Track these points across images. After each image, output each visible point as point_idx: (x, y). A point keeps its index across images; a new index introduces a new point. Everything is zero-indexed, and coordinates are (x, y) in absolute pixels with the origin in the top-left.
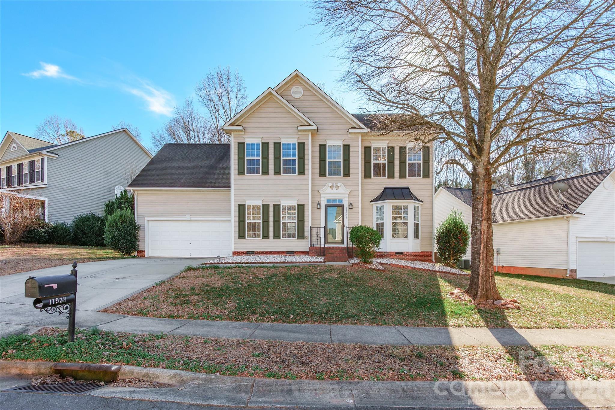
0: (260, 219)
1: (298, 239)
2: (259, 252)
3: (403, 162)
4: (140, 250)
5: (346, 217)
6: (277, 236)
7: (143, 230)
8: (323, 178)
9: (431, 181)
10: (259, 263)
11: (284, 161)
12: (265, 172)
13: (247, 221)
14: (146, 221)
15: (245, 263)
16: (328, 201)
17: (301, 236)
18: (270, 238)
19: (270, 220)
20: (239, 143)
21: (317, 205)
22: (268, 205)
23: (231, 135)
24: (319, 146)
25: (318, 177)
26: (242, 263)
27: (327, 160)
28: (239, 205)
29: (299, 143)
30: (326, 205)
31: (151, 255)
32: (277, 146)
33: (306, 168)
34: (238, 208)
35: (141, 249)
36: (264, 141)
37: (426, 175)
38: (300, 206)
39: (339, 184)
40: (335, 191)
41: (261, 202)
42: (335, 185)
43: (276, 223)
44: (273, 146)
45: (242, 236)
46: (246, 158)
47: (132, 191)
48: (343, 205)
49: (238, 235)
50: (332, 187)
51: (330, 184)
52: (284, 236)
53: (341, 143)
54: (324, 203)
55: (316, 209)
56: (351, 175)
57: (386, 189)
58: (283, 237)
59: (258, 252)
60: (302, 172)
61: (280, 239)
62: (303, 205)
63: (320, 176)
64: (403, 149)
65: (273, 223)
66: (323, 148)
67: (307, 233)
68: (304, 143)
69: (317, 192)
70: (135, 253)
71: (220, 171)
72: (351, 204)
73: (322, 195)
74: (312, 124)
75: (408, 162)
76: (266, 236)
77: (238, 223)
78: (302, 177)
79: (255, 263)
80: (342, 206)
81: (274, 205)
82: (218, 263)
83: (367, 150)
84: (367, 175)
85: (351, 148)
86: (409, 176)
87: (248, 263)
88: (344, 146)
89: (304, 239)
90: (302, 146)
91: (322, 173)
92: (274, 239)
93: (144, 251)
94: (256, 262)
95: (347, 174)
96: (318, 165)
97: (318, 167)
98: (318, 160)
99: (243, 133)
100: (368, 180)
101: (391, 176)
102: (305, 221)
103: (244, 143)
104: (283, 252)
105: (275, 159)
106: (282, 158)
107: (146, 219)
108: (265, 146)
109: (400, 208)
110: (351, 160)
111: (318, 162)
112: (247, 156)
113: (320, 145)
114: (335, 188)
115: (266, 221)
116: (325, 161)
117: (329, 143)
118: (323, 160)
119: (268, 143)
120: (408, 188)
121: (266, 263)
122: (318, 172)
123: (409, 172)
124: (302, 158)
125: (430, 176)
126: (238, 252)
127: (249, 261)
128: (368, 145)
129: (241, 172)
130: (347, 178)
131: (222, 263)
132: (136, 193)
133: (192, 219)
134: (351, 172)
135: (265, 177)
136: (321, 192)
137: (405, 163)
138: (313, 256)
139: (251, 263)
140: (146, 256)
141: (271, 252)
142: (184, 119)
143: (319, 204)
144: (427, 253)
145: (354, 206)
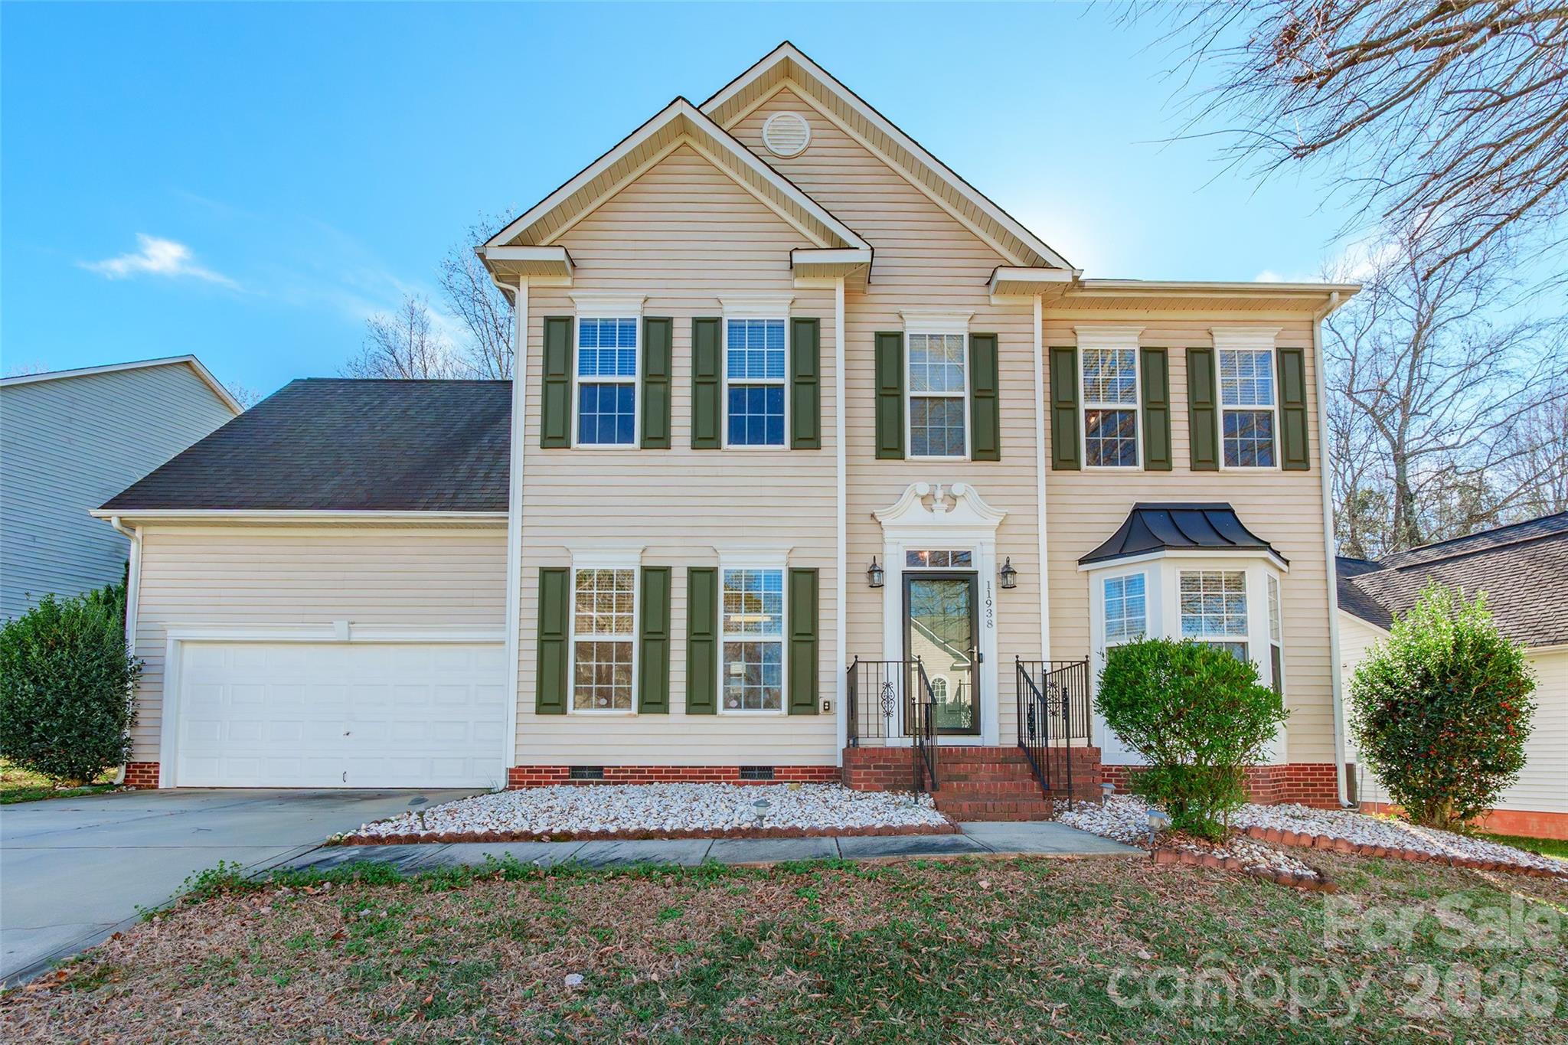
0: (629, 630)
1: (790, 713)
2: (624, 769)
3: (1201, 406)
4: (139, 759)
5: (990, 624)
6: (701, 702)
7: (155, 679)
8: (891, 466)
9: (1315, 482)
10: (624, 835)
11: (736, 392)
12: (658, 438)
13: (573, 638)
14: (170, 645)
15: (555, 838)
16: (913, 557)
17: (805, 701)
18: (672, 708)
19: (674, 635)
20: (549, 321)
21: (871, 572)
22: (666, 571)
23: (517, 285)
24: (872, 337)
25: (872, 460)
26: (539, 838)
27: (908, 394)
28: (544, 572)
29: (796, 322)
30: (904, 573)
31: (184, 780)
32: (706, 329)
33: (824, 422)
34: (536, 583)
35: (141, 756)
36: (649, 313)
37: (1298, 459)
38: (799, 576)
39: (958, 489)
40: (940, 514)
41: (637, 558)
42: (939, 494)
43: (696, 645)
44: (689, 333)
45: (550, 701)
46: (577, 379)
47: (115, 522)
48: (976, 573)
49: (533, 697)
50: (927, 500)
51: (923, 489)
52: (734, 703)
53: (961, 328)
54: (894, 567)
55: (865, 588)
56: (1003, 452)
57: (1139, 511)
58: (727, 706)
59: (617, 769)
60: (808, 438)
61: (714, 712)
62: (813, 573)
63: (878, 457)
64: (1200, 360)
65: (683, 645)
66: (889, 345)
67: (832, 686)
68: (815, 322)
69: (868, 520)
70: (117, 774)
71: (479, 459)
72: (1007, 572)
73: (888, 534)
74: (852, 240)
75: (1221, 407)
76: (654, 702)
77: (534, 645)
78: (805, 456)
79: (603, 835)
80: (969, 580)
81: (693, 572)
82: (413, 839)
83: (1062, 360)
84: (1063, 459)
85: (1001, 347)
86: (1231, 461)
87: (566, 836)
88: (975, 338)
89: (816, 713)
90: (807, 332)
91: (889, 447)
92: (688, 713)
93: (157, 764)
94: (613, 829)
95: (987, 449)
96: (872, 413)
97: (872, 422)
98: (872, 394)
99: (568, 282)
100: (1066, 477)
101: (1159, 461)
102: (822, 636)
103: (568, 321)
104: (726, 770)
105: (696, 384)
106: (726, 381)
107: (173, 634)
108: (659, 329)
109: (1213, 582)
110: (1002, 395)
111: (872, 403)
112: (582, 373)
113: (881, 337)
114: (940, 506)
115: (655, 636)
116: (899, 396)
117: (913, 326)
118: (888, 391)
119: (667, 322)
120: (1227, 510)
121: (660, 834)
122: (873, 442)
123: (1229, 447)
124: (808, 380)
125: (1313, 463)
126: (532, 770)
127: (575, 826)
128: (1066, 342)
129: (554, 437)
130: (985, 467)
131: (431, 838)
132: (138, 533)
133: (357, 636)
134: (1003, 442)
135: (656, 456)
136: (885, 521)
137: (1213, 411)
138: (869, 789)
139: (585, 836)
140: (162, 784)
141: (676, 769)
142: (398, 352)
143: (874, 570)
144: (1315, 768)
145: (1019, 579)
